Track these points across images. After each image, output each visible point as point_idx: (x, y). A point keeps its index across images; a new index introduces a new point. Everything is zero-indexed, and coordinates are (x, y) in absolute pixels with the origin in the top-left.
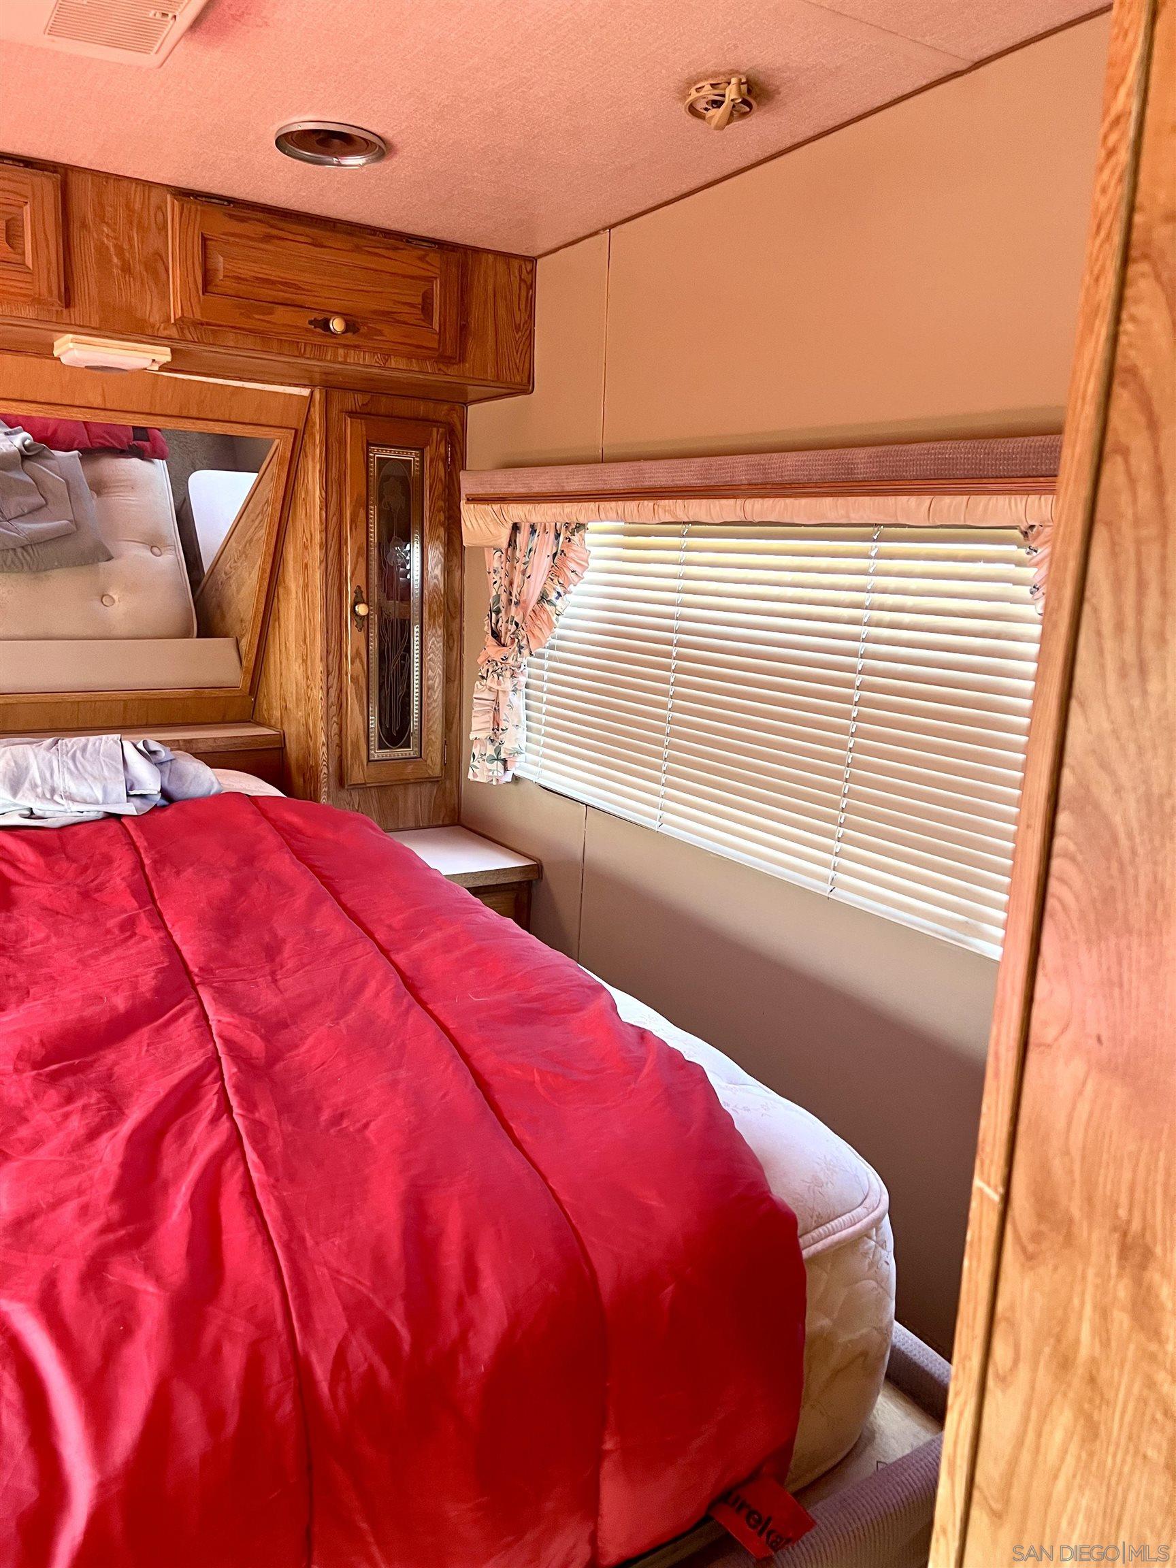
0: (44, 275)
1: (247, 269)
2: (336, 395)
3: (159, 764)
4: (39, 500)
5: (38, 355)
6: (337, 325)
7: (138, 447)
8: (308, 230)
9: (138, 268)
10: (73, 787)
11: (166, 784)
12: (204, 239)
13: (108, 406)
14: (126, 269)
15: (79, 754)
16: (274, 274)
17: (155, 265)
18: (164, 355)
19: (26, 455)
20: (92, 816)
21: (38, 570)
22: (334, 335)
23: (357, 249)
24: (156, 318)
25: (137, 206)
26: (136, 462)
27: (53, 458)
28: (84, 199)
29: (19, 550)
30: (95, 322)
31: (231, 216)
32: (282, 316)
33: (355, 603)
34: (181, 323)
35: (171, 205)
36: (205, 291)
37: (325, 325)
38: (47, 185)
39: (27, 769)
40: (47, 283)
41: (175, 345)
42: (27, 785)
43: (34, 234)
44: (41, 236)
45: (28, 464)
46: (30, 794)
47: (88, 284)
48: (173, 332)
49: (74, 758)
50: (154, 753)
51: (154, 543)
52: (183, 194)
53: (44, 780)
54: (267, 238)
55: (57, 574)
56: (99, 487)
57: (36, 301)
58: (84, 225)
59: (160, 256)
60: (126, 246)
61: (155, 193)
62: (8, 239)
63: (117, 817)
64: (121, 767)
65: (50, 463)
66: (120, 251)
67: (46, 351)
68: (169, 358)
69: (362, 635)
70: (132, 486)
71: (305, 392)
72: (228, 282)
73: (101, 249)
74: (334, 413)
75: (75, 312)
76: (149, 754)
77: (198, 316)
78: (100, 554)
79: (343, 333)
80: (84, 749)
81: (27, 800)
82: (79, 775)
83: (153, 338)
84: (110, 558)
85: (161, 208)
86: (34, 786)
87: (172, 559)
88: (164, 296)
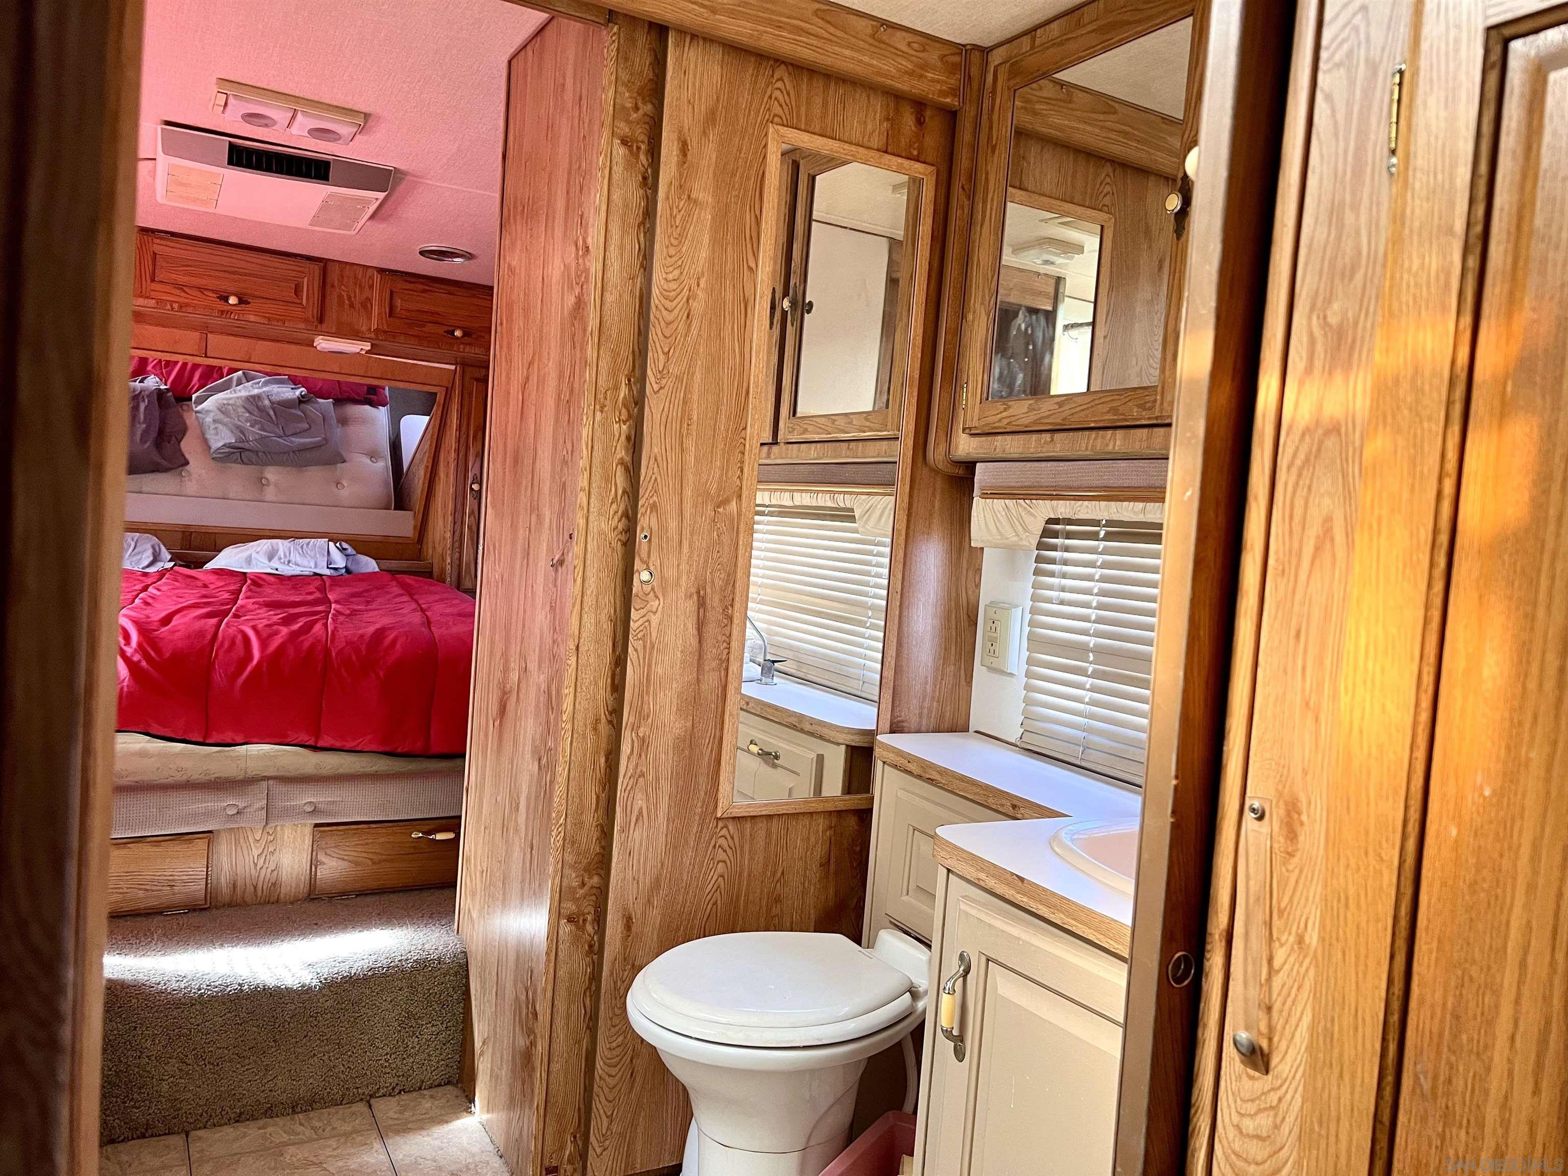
0: (311, 309)
1: (412, 306)
2: (468, 369)
3: (347, 555)
4: (306, 426)
5: (308, 345)
6: (458, 333)
7: (370, 399)
8: (446, 287)
9: (357, 305)
10: (299, 560)
11: (349, 565)
12: (392, 293)
13: (343, 371)
14: (352, 306)
15: (305, 546)
16: (427, 308)
17: (366, 305)
18: (367, 346)
19: (302, 400)
20: (307, 573)
21: (302, 466)
22: (457, 338)
23: (474, 296)
24: (364, 328)
25: (360, 276)
26: (367, 407)
27: (318, 402)
28: (334, 275)
29: (291, 454)
30: (334, 330)
31: (406, 281)
32: (430, 328)
33: (472, 483)
34: (377, 331)
35: (377, 277)
36: (390, 316)
37: (452, 333)
38: (316, 269)
39: (278, 550)
40: (312, 312)
41: (374, 342)
42: (276, 557)
43: (308, 290)
44: (311, 292)
45: (303, 406)
46: (278, 562)
47: (332, 314)
48: (373, 335)
49: (302, 547)
50: (345, 549)
51: (373, 455)
52: (381, 271)
53: (285, 556)
54: (424, 291)
55: (313, 469)
56: (344, 421)
57: (306, 320)
58: (333, 286)
59: (369, 300)
60: (352, 295)
61: (370, 270)
62: (296, 293)
63: (321, 575)
64: (326, 554)
65: (316, 405)
66: (349, 298)
67: (310, 344)
68: (369, 348)
69: (476, 502)
70: (364, 421)
71: (453, 367)
72: (403, 312)
73: (340, 297)
74: (467, 378)
75: (324, 326)
76: (342, 550)
77: (385, 327)
78: (337, 459)
79: (462, 337)
80: (308, 544)
81: (275, 563)
82: (303, 555)
83: (363, 339)
84: (344, 461)
85: (372, 278)
86: (280, 559)
87: (383, 465)
88: (370, 318)
